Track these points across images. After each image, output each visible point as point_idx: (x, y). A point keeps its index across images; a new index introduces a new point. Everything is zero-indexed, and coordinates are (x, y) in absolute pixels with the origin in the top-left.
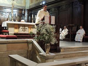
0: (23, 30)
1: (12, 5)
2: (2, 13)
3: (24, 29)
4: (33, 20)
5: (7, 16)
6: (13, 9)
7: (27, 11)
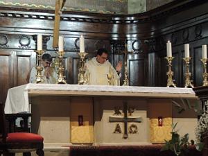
0: (118, 130)
2: (3, 41)
3: (126, 121)
4: (172, 73)
5: (27, 59)
6: (62, 19)
7: (134, 27)
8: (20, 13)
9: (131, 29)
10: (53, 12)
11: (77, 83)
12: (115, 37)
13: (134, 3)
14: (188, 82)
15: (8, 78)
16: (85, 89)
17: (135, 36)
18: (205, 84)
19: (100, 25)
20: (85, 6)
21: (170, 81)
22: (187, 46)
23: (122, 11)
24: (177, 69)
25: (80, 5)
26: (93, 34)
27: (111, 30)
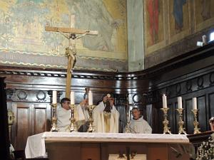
1: (68, 55)
2: (22, 96)
4: (167, 122)
5: (44, 111)
6: (73, 77)
7: (134, 83)
8: (37, 72)
9: (132, 85)
10: (65, 70)
11: (86, 131)
12: (118, 91)
13: (133, 63)
14: (181, 129)
15: (27, 127)
16: (93, 136)
17: (135, 90)
18: (197, 131)
19: (105, 81)
20: (93, 65)
21: (166, 129)
22: (180, 99)
23: (124, 69)
24: (171, 118)
25: (89, 65)
26: (99, 89)
27: (115, 85)
